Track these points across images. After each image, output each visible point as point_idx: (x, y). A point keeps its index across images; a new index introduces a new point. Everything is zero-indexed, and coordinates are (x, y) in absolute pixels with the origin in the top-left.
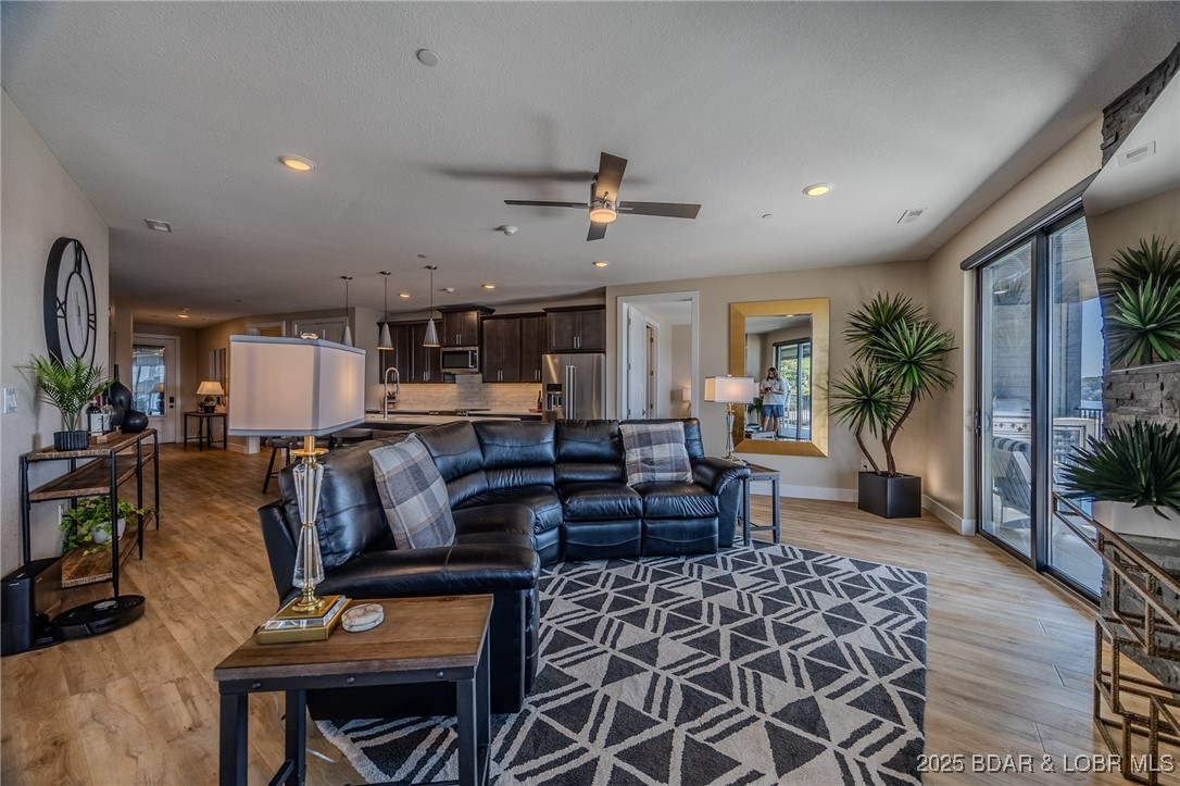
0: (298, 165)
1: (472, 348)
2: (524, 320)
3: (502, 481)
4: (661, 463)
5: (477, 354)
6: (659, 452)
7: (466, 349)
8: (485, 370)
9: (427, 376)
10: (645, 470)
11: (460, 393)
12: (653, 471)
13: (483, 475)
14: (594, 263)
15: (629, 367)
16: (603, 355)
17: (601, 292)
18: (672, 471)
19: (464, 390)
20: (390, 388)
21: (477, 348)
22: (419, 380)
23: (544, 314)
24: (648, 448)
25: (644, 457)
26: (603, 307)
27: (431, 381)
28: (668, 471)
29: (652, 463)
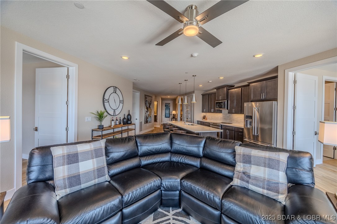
0: (125, 58)
1: (224, 101)
2: (243, 88)
3: (175, 159)
4: (256, 178)
5: (226, 103)
6: (255, 171)
7: (222, 101)
8: (229, 109)
9: (212, 110)
10: (242, 179)
11: (223, 117)
12: (248, 182)
13: (169, 155)
14: (254, 56)
15: (294, 108)
16: (276, 102)
17: (276, 70)
18: (263, 188)
19: (224, 116)
20: (204, 114)
21: (226, 101)
22: (211, 112)
23: (248, 85)
24: (248, 165)
25: (245, 171)
26: (276, 77)
27: (214, 112)
28: (260, 187)
29: (249, 176)
